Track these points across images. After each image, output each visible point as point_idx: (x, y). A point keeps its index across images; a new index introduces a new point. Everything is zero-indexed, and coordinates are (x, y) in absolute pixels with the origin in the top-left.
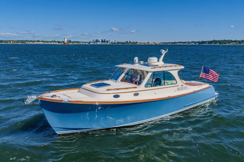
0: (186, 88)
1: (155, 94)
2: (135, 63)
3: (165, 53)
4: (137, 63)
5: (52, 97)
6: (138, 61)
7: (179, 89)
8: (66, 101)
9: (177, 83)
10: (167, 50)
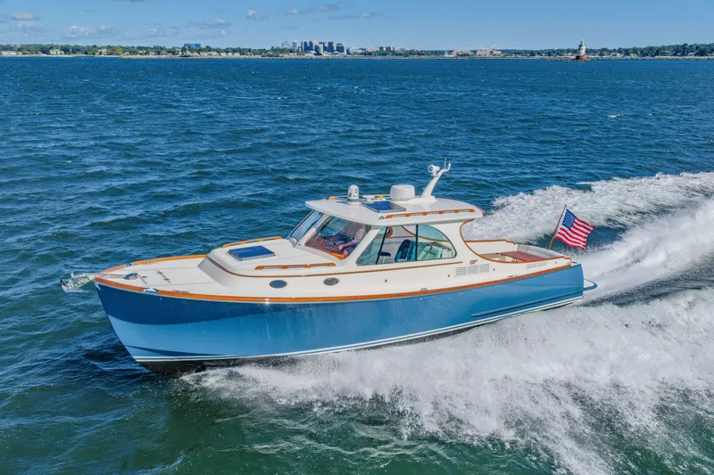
0: (485, 269)
1: (386, 281)
2: (349, 200)
3: (440, 174)
4: (356, 201)
5: (127, 277)
6: (357, 194)
7: (460, 272)
8: (151, 290)
9: (456, 254)
10: (447, 165)
